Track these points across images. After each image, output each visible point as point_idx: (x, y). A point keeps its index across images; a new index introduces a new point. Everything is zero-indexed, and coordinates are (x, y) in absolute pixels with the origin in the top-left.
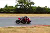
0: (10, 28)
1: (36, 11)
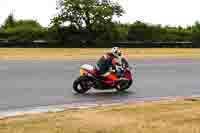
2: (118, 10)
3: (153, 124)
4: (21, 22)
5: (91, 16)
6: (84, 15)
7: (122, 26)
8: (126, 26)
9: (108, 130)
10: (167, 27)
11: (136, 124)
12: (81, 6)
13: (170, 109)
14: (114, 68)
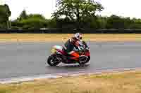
1: (107, 27)
2: (99, 7)
3: (124, 87)
4: (31, 16)
5: (80, 11)
6: (76, 11)
7: (102, 18)
8: (105, 18)
9: (93, 91)
10: (134, 19)
11: (112, 87)
12: (73, 4)
13: (137, 77)
14: (77, 48)
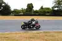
0: (45, 33)
